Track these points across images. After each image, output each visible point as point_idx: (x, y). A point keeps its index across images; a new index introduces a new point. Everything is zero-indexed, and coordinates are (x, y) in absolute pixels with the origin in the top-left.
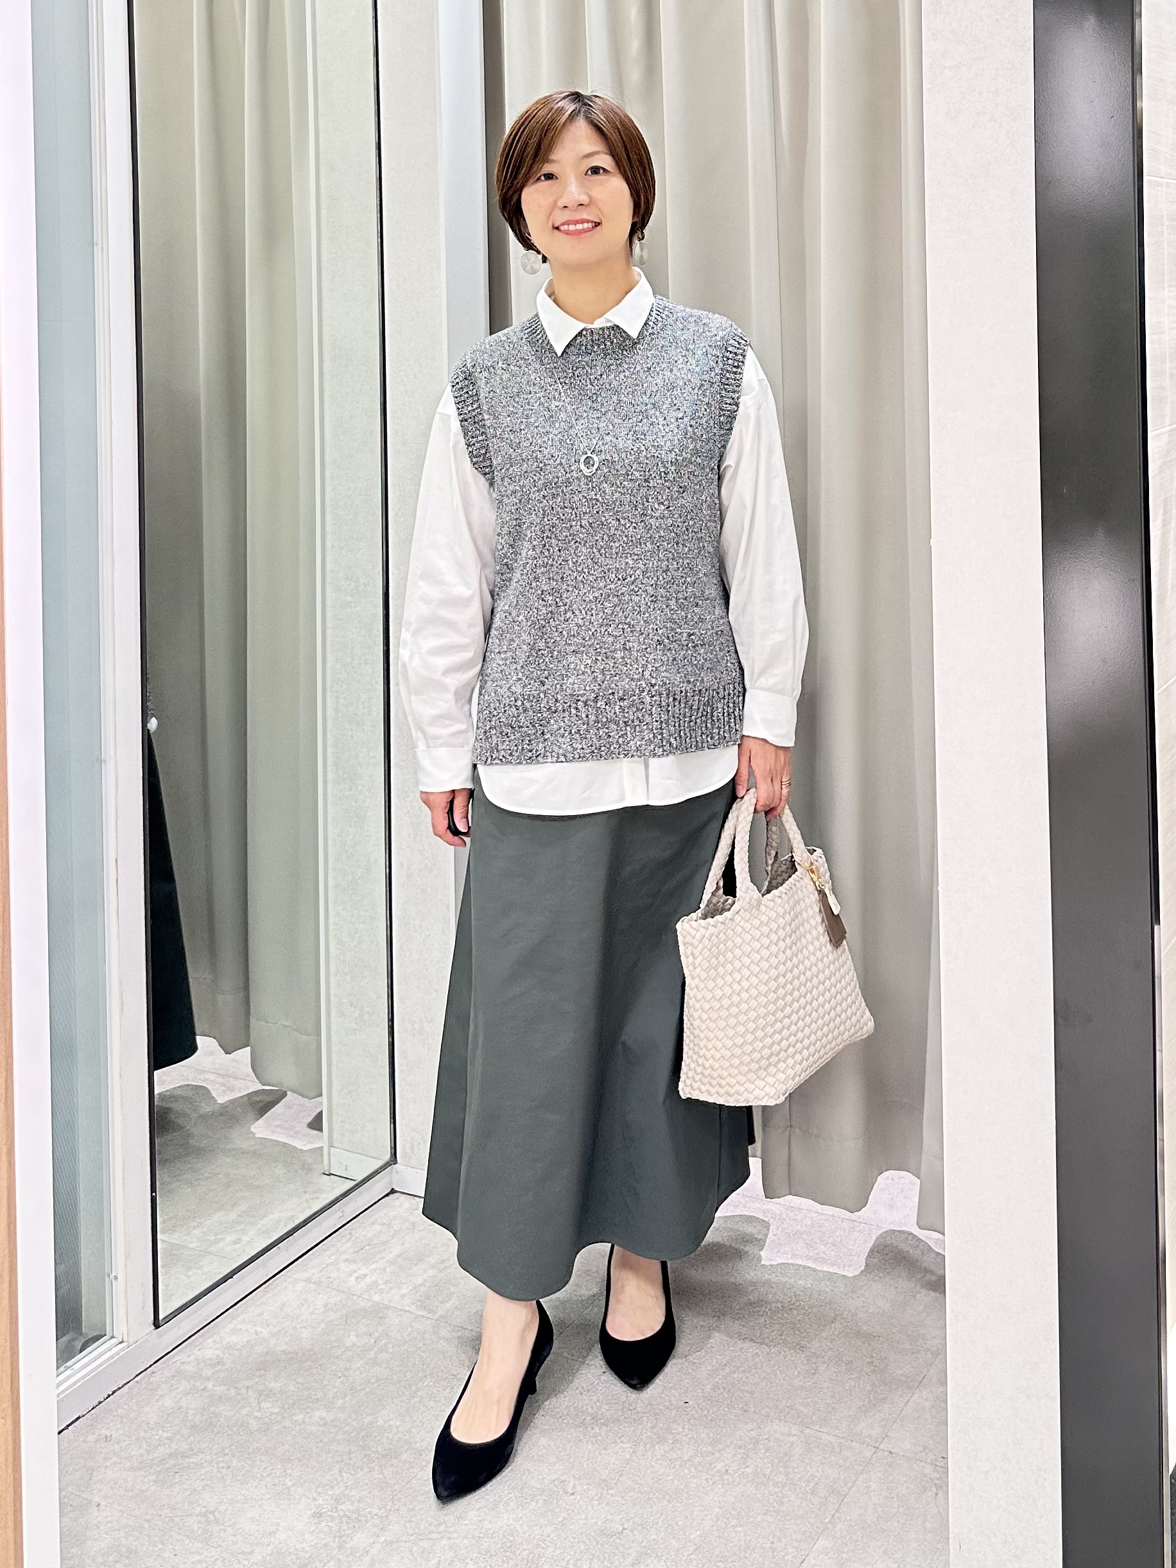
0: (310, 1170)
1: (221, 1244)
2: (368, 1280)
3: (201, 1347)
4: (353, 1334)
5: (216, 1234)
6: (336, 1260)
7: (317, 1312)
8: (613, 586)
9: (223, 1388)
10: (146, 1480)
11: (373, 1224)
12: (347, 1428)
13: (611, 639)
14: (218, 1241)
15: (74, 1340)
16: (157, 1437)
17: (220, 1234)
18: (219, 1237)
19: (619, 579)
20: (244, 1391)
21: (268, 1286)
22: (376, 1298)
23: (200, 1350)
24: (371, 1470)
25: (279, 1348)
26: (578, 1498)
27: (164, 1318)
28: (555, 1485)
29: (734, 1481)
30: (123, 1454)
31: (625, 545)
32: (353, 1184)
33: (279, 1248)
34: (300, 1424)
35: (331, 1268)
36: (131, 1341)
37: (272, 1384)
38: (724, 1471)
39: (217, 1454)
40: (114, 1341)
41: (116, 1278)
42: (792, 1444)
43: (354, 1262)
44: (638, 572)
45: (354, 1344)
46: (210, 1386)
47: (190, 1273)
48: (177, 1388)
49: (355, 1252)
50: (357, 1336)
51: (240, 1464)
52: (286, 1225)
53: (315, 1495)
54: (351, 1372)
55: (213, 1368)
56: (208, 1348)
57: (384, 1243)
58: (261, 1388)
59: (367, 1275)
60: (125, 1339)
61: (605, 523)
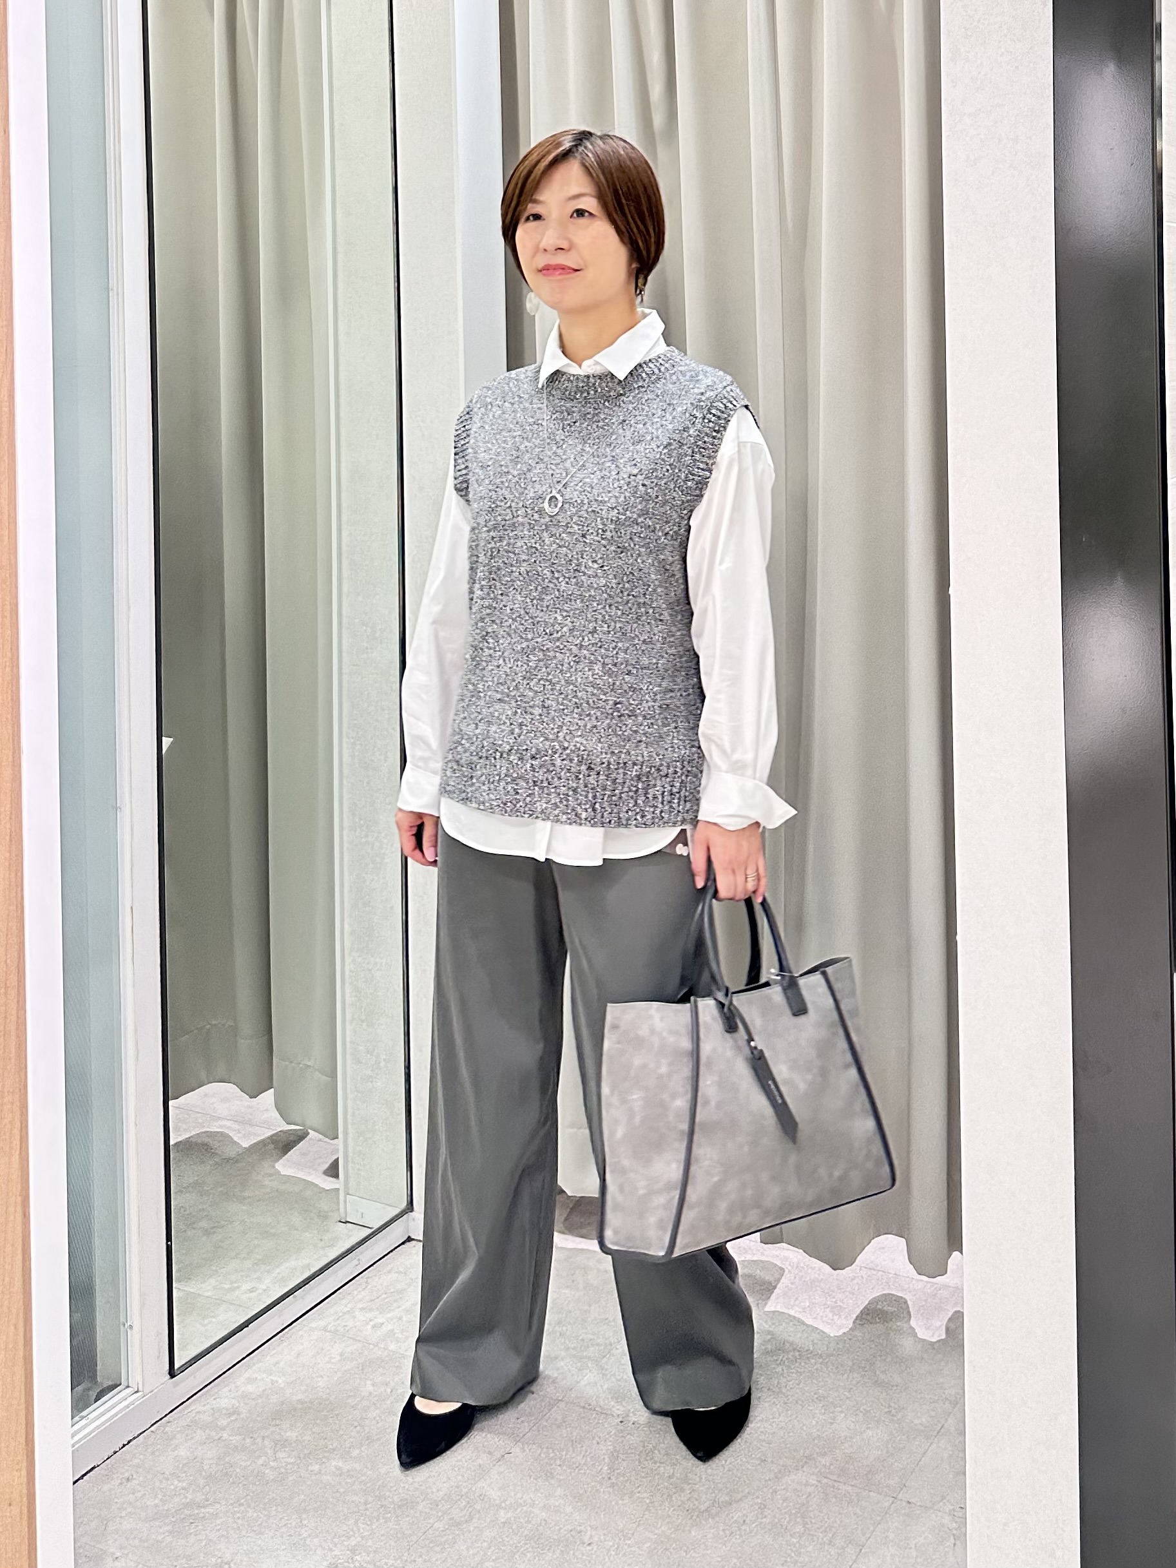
0: (326, 1217)
1: (237, 1293)
2: (385, 1329)
3: (216, 1396)
4: (369, 1383)
5: (232, 1283)
6: (352, 1309)
7: (333, 1361)
8: (539, 640)
9: (238, 1438)
10: (161, 1531)
11: (389, 1272)
12: (363, 1478)
13: (531, 694)
14: (233, 1289)
15: (89, 1389)
16: (172, 1487)
17: (235, 1282)
18: (236, 1285)
19: (546, 634)
20: (259, 1440)
21: (284, 1335)
22: (392, 1347)
23: (214, 1399)
24: (387, 1520)
25: (295, 1398)
26: (595, 1549)
27: (179, 1368)
28: (572, 1535)
29: (751, 1532)
30: (138, 1503)
31: (555, 599)
32: (370, 1231)
33: (295, 1297)
34: (316, 1474)
35: (347, 1316)
36: (147, 1391)
37: (288, 1434)
38: (742, 1522)
39: (232, 1504)
40: (129, 1391)
41: (131, 1327)
42: (810, 1494)
43: (371, 1310)
44: (565, 629)
45: (370, 1393)
46: (225, 1436)
47: (206, 1322)
48: (192, 1438)
49: (371, 1301)
50: (373, 1385)
51: (255, 1515)
52: (302, 1273)
53: (331, 1546)
54: (367, 1422)
55: (229, 1417)
56: (224, 1397)
57: (400, 1292)
58: (277, 1437)
59: (383, 1324)
60: (140, 1389)
61: (540, 574)
